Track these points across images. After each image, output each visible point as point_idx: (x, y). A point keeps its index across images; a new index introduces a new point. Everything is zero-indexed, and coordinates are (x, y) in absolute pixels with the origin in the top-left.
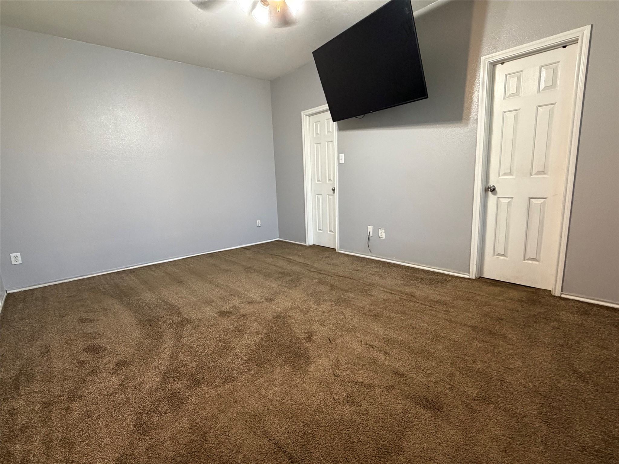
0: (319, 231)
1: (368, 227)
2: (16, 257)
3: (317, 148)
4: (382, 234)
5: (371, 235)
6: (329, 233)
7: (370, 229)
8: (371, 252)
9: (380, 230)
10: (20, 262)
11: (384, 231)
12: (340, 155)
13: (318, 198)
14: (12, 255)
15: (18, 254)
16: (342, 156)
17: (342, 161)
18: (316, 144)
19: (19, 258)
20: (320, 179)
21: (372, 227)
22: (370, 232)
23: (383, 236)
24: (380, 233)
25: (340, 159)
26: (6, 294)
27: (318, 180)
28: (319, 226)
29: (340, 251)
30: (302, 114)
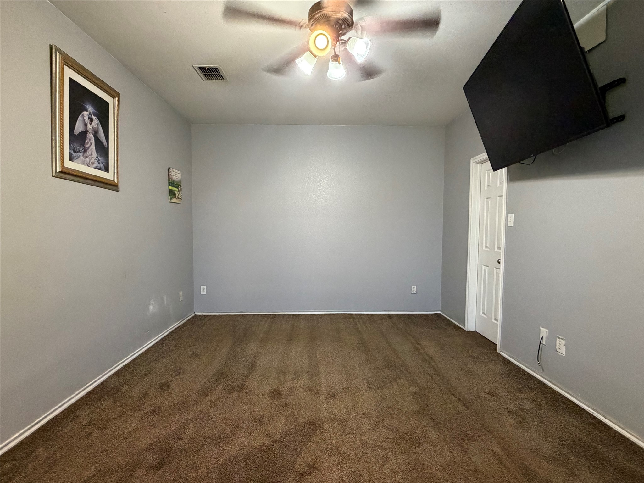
0: (483, 315)
1: (540, 329)
2: (204, 288)
3: (487, 203)
4: (561, 348)
5: (544, 342)
6: (493, 321)
7: (544, 332)
8: (543, 370)
9: (558, 339)
10: (205, 293)
11: (564, 342)
12: (509, 214)
13: (484, 270)
14: (202, 287)
15: (205, 287)
16: (511, 216)
17: (511, 224)
18: (487, 198)
19: (205, 290)
20: (488, 245)
21: (547, 331)
22: (542, 338)
23: (562, 350)
24: (558, 344)
25: (509, 220)
26: (194, 315)
27: (486, 247)
28: (483, 309)
29: (502, 353)
30: (471, 161)
